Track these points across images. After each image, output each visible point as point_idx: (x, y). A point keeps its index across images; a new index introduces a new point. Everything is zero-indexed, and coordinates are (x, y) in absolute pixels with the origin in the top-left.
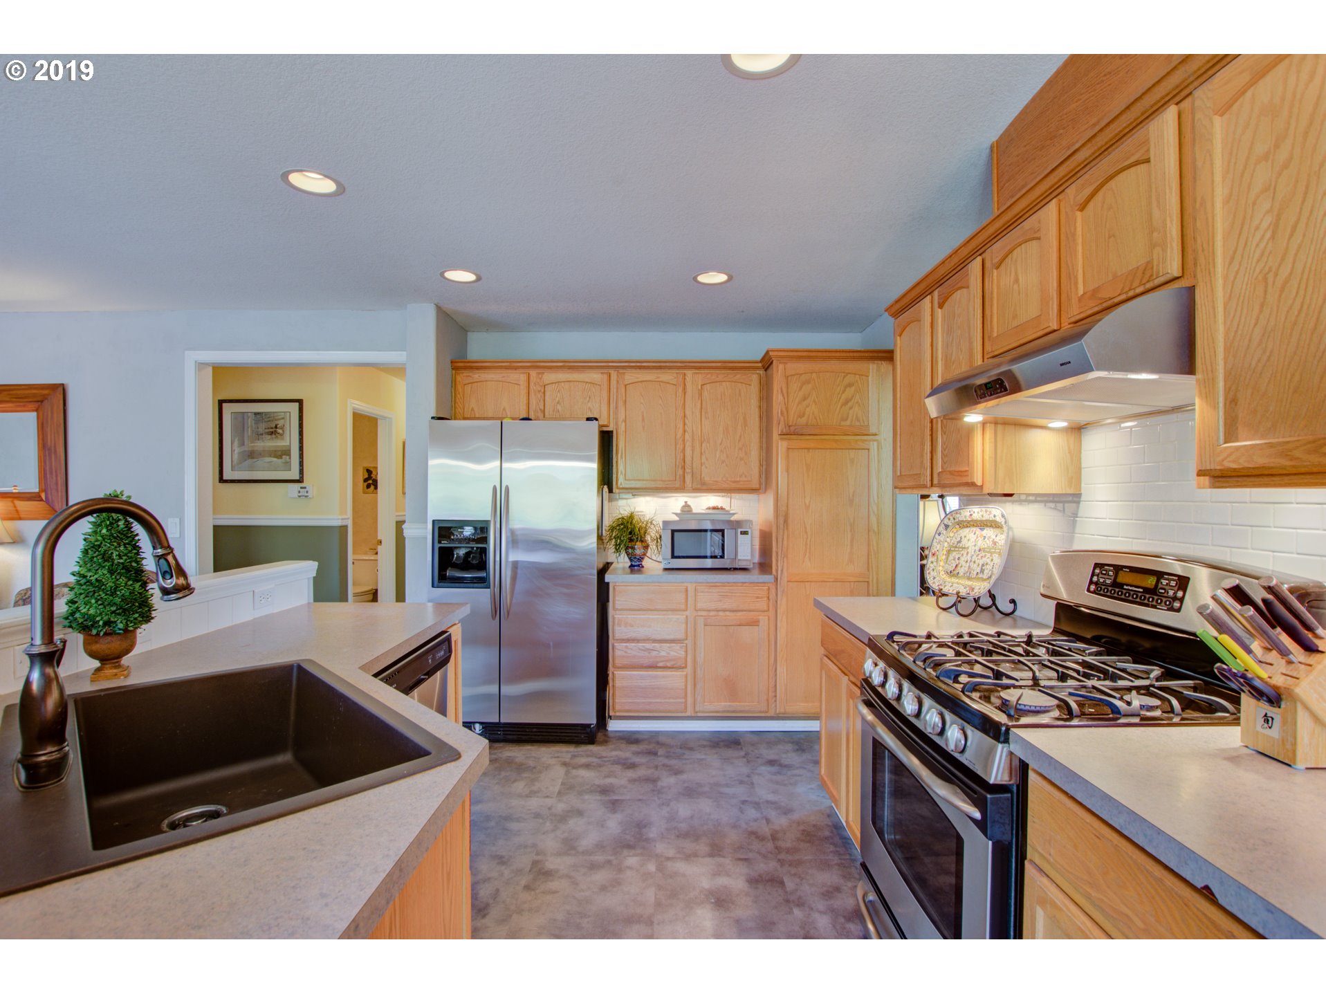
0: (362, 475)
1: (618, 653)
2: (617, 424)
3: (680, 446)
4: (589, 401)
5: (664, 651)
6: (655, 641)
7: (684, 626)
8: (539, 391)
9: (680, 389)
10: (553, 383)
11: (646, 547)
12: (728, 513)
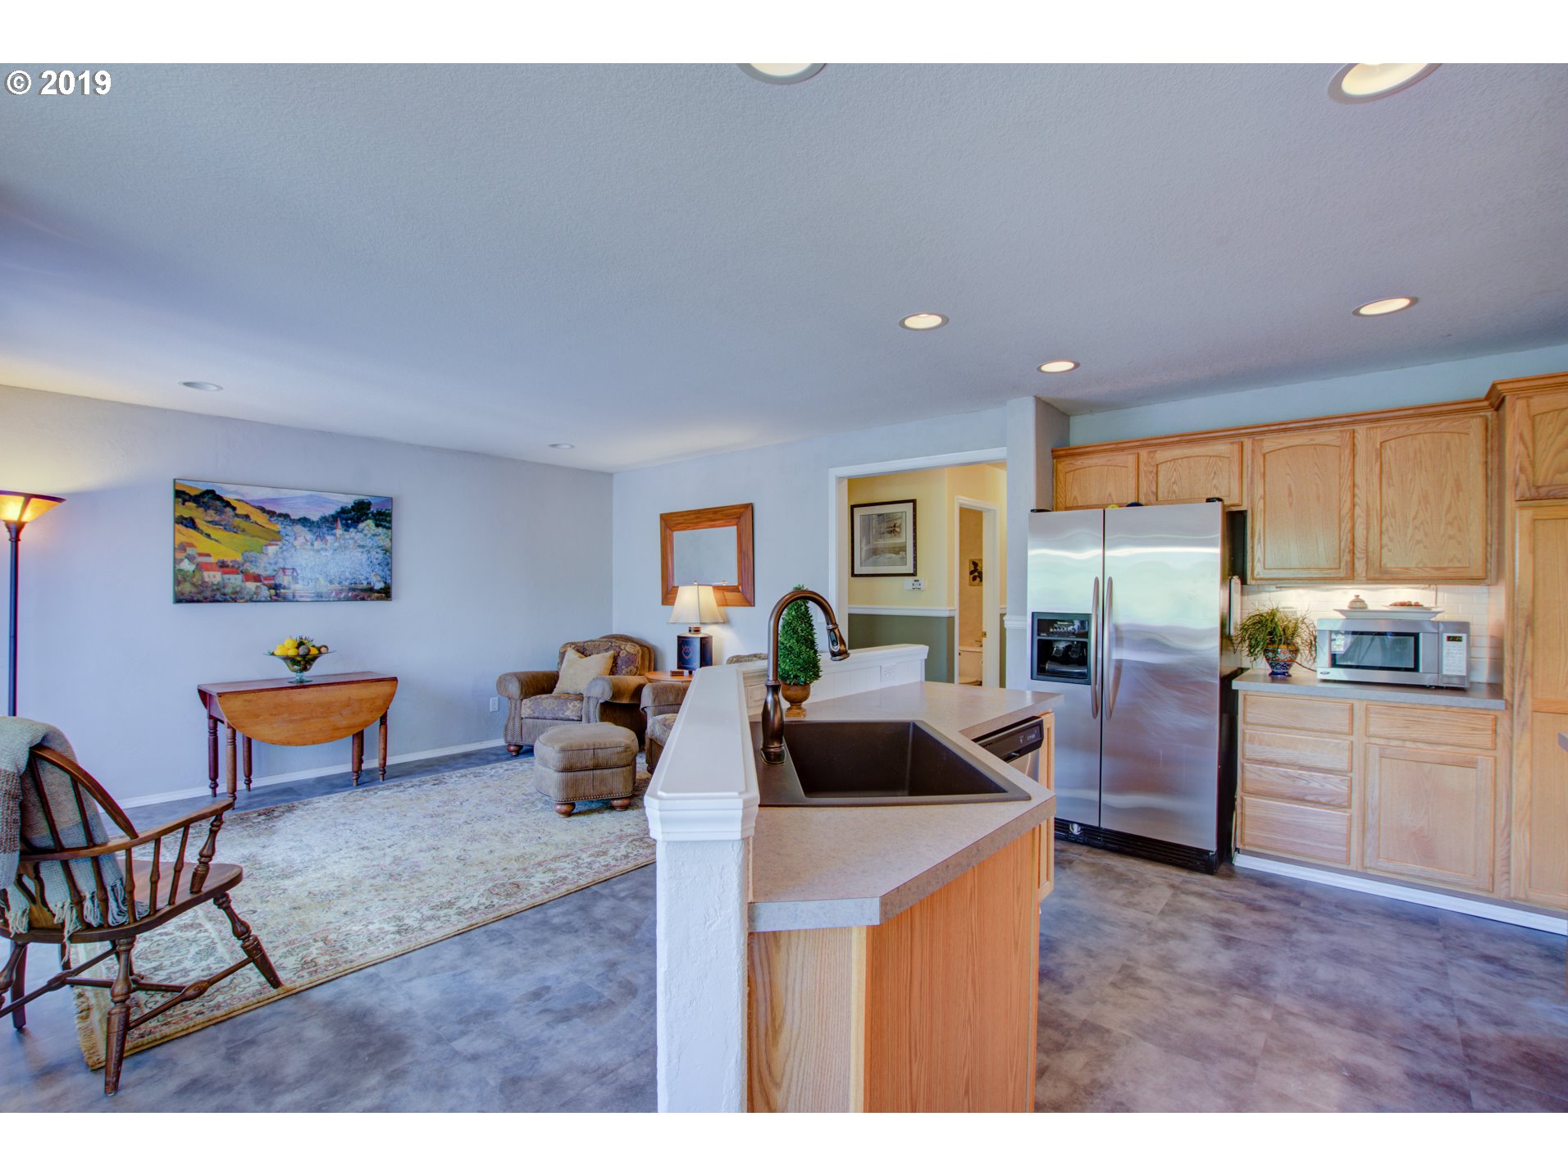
0: (968, 567)
1: (1248, 775)
2: (1252, 501)
3: (1347, 526)
4: (1213, 478)
5: (1316, 782)
6: (1301, 767)
7: (1347, 754)
8: (1151, 472)
9: (1347, 452)
10: (1167, 461)
11: (1296, 651)
12: (1428, 610)
